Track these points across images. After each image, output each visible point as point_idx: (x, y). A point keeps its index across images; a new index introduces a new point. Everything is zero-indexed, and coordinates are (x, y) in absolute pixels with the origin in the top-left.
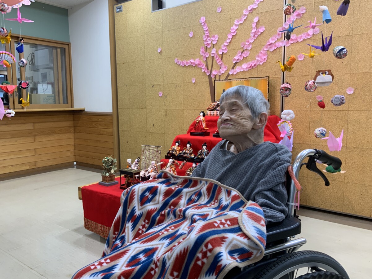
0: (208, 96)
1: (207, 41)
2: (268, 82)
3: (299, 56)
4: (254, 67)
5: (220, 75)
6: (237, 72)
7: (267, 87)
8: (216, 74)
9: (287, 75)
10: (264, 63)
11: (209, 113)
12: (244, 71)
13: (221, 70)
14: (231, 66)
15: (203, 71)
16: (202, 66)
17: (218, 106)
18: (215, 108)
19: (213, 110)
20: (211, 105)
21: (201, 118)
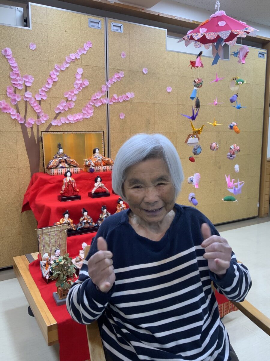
0: (22, 150)
1: (17, 81)
2: (103, 136)
3: (120, 114)
4: (80, 120)
5: (38, 124)
6: (62, 124)
7: (102, 141)
8: (33, 123)
9: (111, 131)
10: (91, 117)
11: (54, 172)
12: (70, 123)
13: (41, 119)
14: (53, 116)
15: (13, 118)
16: (11, 112)
17: (60, 162)
18: (58, 166)
19: (56, 167)
20: (54, 162)
21: (69, 178)
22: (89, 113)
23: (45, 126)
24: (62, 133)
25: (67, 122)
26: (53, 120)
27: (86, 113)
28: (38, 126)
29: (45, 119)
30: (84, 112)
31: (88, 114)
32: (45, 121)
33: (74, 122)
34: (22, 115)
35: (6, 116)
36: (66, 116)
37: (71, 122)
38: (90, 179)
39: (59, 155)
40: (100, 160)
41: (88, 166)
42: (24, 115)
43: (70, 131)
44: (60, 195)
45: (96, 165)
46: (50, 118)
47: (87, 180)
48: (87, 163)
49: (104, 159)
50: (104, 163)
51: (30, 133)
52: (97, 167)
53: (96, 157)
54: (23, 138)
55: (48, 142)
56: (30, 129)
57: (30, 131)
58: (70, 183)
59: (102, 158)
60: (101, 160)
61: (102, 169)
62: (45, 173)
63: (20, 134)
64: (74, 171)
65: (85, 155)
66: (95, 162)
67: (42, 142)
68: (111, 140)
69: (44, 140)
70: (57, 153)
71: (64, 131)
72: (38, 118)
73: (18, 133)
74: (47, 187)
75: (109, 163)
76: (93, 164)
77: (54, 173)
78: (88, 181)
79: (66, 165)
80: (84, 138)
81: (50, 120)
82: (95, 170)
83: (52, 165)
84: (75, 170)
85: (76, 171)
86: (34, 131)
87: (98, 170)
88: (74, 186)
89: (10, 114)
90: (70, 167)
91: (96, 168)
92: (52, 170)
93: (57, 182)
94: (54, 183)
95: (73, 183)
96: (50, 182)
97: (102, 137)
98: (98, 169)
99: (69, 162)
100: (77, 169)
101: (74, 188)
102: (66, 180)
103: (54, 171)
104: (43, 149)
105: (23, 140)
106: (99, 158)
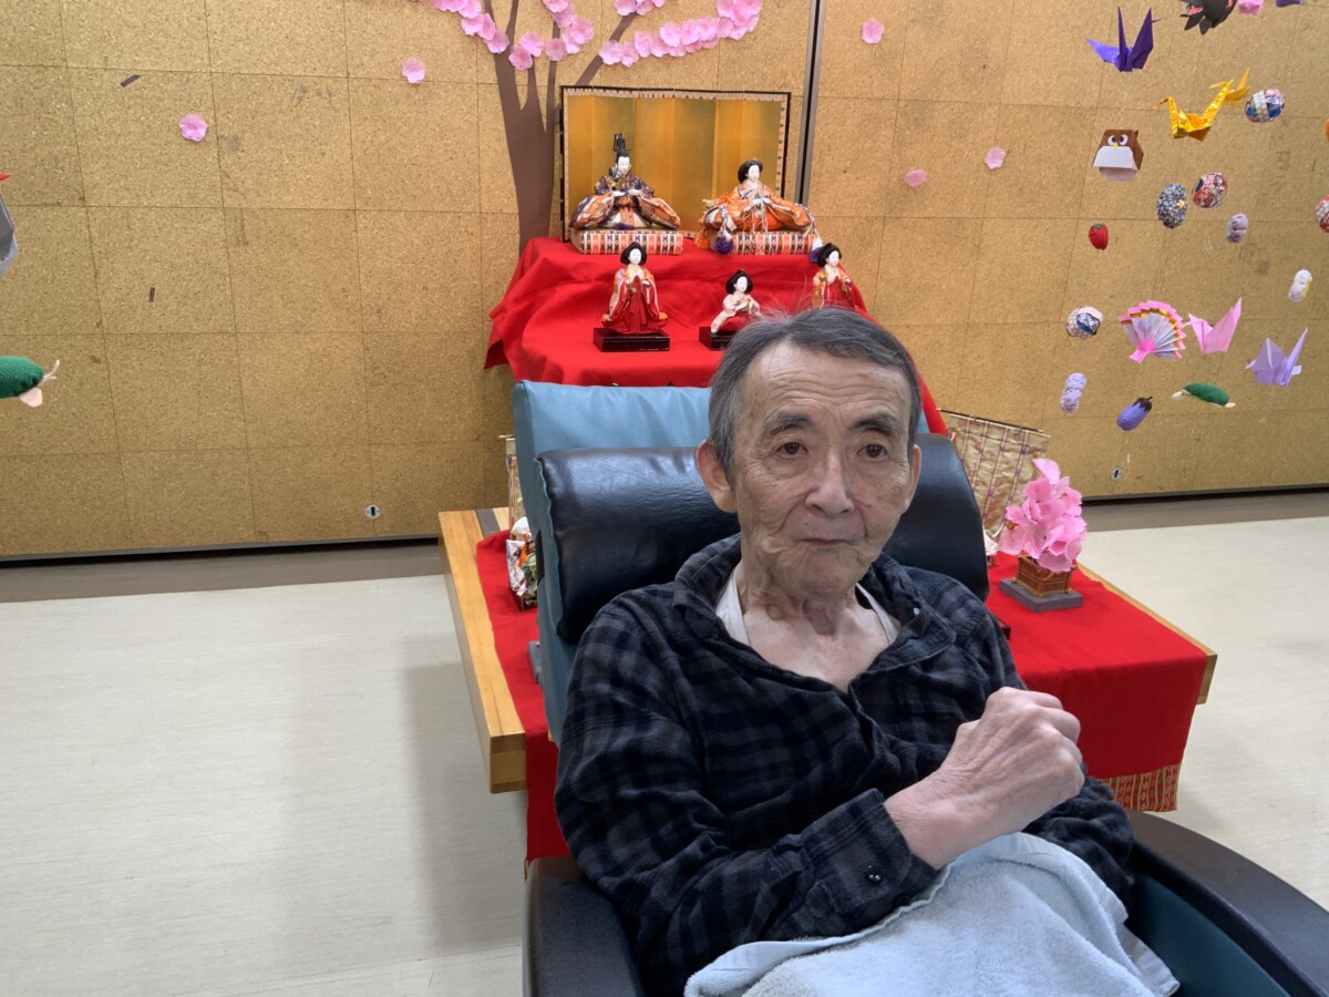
0: (496, 151)
2: (784, 114)
3: (865, 25)
4: (707, 46)
5: (555, 59)
6: (638, 58)
7: (778, 134)
8: (537, 53)
9: (821, 92)
10: (747, 33)
11: (592, 242)
12: (668, 55)
13: (564, 37)
14: (608, 27)
15: (470, 30)
16: (464, 9)
17: (617, 207)
18: (607, 219)
19: (602, 224)
20: (595, 206)
21: (634, 272)
22: (741, 19)
23: (577, 64)
24: (636, 94)
25: (659, 53)
26: (606, 43)
27: (733, 18)
28: (553, 64)
29: (580, 39)
30: (723, 12)
31: (736, 22)
32: (581, 46)
33: (681, 54)
34: (503, 22)
35: (445, 24)
36: (654, 29)
37: (673, 54)
38: (714, 276)
39: (616, 181)
40: (759, 207)
41: (715, 227)
42: (507, 21)
43: (666, 87)
44: (602, 326)
45: (741, 227)
46: (599, 34)
47: (704, 280)
48: (712, 218)
49: (775, 206)
50: (775, 222)
51: (526, 88)
52: (744, 234)
53: (745, 197)
54: (500, 108)
55: (584, 128)
56: (526, 74)
57: (526, 83)
58: (638, 287)
59: (768, 201)
60: (763, 210)
61: (764, 243)
62: (564, 241)
63: (491, 93)
64: (662, 244)
65: (711, 187)
66: (737, 214)
67: (562, 129)
68: (817, 129)
69: (569, 118)
70: (611, 174)
71: (641, 89)
72: (557, 32)
73: (483, 87)
74: (564, 292)
75: (792, 221)
76: (730, 223)
77: (592, 247)
78: (708, 284)
79: (637, 220)
80: (714, 118)
81: (598, 42)
82: (737, 247)
83: (586, 216)
84: (665, 239)
85: (669, 244)
86: (538, 83)
87: (747, 247)
88: (648, 302)
89: (462, 17)
90: (649, 227)
91: (740, 238)
92: (585, 235)
93: (597, 280)
94: (588, 281)
95: (648, 290)
96: (575, 275)
97: (779, 117)
98: (749, 243)
99: (646, 209)
100: (672, 239)
101: (648, 308)
102: (626, 277)
103: (592, 239)
104: (562, 152)
105: (502, 114)
106: (756, 202)
